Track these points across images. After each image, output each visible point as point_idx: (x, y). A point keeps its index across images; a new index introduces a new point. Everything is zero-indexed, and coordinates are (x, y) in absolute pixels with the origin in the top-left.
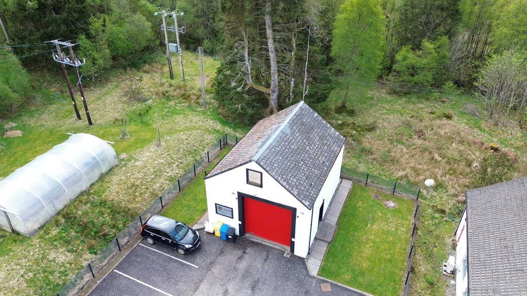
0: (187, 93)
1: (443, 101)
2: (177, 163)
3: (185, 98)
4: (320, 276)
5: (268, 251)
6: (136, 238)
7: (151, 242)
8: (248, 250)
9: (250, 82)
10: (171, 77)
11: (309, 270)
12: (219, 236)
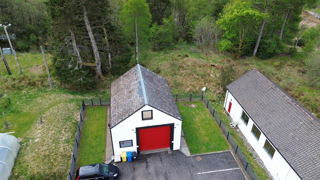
0: (32, 81)
1: (179, 49)
2: (63, 130)
3: (33, 85)
4: (192, 154)
5: (159, 155)
8: (148, 160)
9: (80, 62)
10: (10, 74)
11: (186, 154)
12: (126, 161)
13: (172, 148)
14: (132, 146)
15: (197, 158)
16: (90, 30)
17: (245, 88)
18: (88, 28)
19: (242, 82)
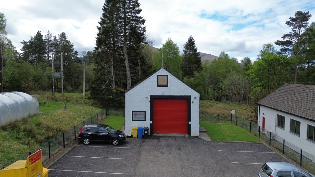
4: (214, 141)
5: (174, 137)
6: (73, 143)
7: (87, 143)
8: (161, 139)
9: (114, 86)
10: (53, 94)
11: (205, 140)
12: (136, 137)
13: (189, 132)
14: (145, 120)
15: (219, 143)
16: (127, 58)
17: (277, 97)
18: (125, 56)
19: (274, 95)
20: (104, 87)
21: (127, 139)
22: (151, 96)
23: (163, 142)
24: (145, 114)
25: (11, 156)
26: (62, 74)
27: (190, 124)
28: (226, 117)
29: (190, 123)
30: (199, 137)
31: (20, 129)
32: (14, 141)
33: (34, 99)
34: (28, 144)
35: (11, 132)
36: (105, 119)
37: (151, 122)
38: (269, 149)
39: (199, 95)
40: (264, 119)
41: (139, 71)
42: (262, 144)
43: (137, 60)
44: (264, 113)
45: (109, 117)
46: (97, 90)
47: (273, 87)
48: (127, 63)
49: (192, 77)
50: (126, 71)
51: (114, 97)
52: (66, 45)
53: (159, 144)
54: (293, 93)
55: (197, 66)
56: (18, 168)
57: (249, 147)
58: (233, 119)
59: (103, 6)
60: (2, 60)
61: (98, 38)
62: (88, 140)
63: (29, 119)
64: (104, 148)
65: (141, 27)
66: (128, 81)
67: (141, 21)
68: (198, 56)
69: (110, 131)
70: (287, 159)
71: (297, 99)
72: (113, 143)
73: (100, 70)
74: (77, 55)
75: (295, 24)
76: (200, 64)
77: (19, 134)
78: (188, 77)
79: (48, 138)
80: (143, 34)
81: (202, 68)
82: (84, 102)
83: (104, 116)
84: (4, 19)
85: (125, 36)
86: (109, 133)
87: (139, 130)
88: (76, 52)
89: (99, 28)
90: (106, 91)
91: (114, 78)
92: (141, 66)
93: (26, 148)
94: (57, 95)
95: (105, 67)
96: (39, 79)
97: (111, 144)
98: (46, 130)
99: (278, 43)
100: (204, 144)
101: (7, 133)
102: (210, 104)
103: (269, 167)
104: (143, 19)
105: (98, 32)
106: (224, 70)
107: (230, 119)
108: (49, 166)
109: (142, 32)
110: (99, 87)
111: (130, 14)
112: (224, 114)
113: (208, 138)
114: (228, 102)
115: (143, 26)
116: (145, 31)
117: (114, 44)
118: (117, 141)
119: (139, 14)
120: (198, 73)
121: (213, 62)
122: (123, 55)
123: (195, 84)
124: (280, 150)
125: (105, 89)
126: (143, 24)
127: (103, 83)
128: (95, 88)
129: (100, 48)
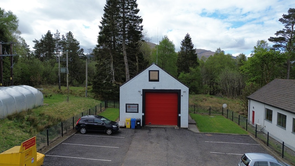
4: (202, 132)
5: (164, 128)
6: (71, 132)
7: (84, 132)
8: (152, 129)
9: (114, 81)
10: (60, 88)
11: (194, 131)
12: (129, 127)
13: (179, 124)
14: (138, 112)
15: (207, 135)
16: (126, 55)
17: (267, 92)
18: (124, 53)
19: (264, 90)
20: (104, 82)
21: (120, 129)
22: (143, 90)
23: (154, 133)
24: (138, 107)
25: (13, 142)
26: (67, 70)
27: (180, 117)
28: (218, 111)
29: (179, 115)
30: (188, 129)
31: (24, 118)
32: (17, 129)
33: (40, 92)
34: (30, 132)
35: (16, 121)
36: (104, 110)
37: (143, 114)
38: (255, 141)
39: (188, 89)
40: (253, 112)
41: (136, 66)
42: (248, 136)
43: (135, 56)
44: (253, 107)
45: (108, 109)
46: (98, 84)
47: (266, 82)
48: (125, 59)
49: (189, 72)
50: (125, 67)
51: (113, 90)
52: (73, 43)
53: (150, 134)
54: (281, 88)
55: (193, 62)
56: (13, 152)
57: (235, 139)
58: (224, 112)
59: (104, 7)
60: (13, 56)
61: (99, 37)
62: (85, 130)
63: (33, 110)
64: (98, 137)
65: (138, 26)
66: (127, 76)
67: (138, 20)
68: (194, 52)
69: (105, 122)
70: (270, 151)
71: (285, 94)
72: (107, 132)
73: (102, 66)
74: (83, 52)
75: (288, 21)
76: (196, 60)
77: (22, 123)
78: (184, 72)
79: (49, 127)
80: (140, 32)
81: (198, 64)
82: (86, 95)
83: (103, 108)
84: (16, 20)
85: (124, 35)
86: (103, 124)
87: (132, 121)
88: (82, 50)
89: (101, 28)
90: (106, 85)
91: (113, 73)
92: (139, 62)
93: (27, 136)
94: (63, 88)
95: (106, 63)
96: (48, 74)
97: (105, 133)
98: (48, 120)
99: (271, 39)
100: (192, 135)
101: (12, 122)
102: (204, 98)
103: (247, 158)
104: (140, 18)
105: (100, 31)
106: (220, 65)
107: (221, 112)
108: (47, 152)
109: (139, 30)
110: (100, 82)
111: (128, 14)
112: (216, 108)
113: (197, 129)
114: (223, 96)
115: (140, 25)
116: (142, 30)
117: (114, 41)
118: (111, 131)
119: (137, 13)
120: (194, 68)
121: (209, 58)
122: (122, 52)
123: (191, 79)
124: (264, 142)
125: (105, 83)
126: (141, 23)
127: (104, 78)
128: (96, 82)
129: (102, 46)
